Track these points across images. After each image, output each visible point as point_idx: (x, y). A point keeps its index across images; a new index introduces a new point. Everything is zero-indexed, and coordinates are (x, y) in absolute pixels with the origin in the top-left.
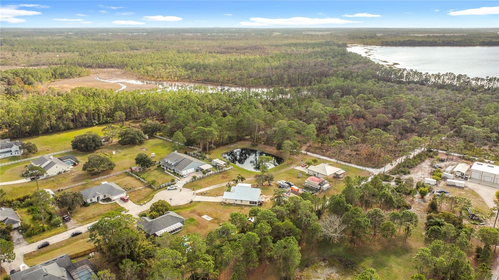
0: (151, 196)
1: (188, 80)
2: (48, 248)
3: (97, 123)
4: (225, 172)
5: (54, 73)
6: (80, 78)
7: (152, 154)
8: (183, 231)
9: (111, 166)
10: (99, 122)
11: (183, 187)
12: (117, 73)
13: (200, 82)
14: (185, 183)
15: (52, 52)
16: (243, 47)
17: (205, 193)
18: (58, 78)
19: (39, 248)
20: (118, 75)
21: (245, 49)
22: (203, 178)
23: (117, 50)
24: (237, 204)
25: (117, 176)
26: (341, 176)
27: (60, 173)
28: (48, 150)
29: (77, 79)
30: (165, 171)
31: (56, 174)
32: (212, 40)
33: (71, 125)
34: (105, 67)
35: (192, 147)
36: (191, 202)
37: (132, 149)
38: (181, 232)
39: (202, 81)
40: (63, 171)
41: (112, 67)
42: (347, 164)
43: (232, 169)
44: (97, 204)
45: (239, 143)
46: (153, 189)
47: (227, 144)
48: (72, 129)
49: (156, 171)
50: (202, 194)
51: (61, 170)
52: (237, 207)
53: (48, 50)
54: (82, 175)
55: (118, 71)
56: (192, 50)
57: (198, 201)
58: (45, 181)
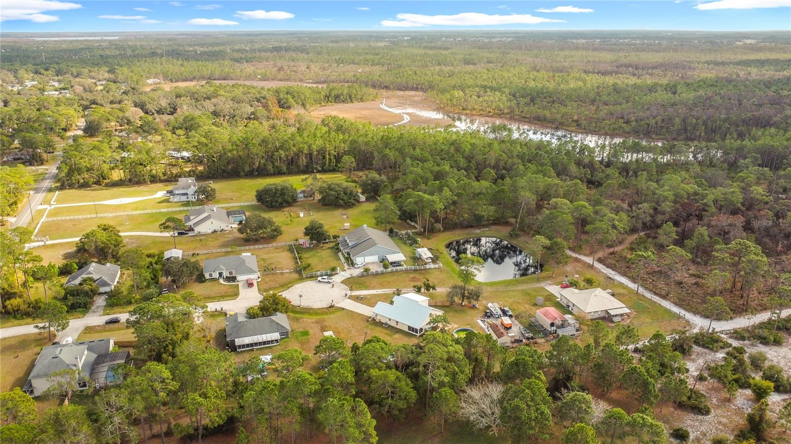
0: (289, 286)
1: (508, 116)
2: (116, 325)
3: (320, 169)
4: (423, 272)
5: (328, 94)
6: (361, 103)
7: (345, 224)
8: (279, 347)
9: (276, 233)
10: (322, 168)
11: (342, 282)
12: (416, 98)
13: (526, 120)
14: (349, 276)
15: (358, 64)
16: (650, 65)
17: (362, 298)
18: (331, 102)
19: (107, 323)
20: (415, 101)
21: (653, 68)
22: (382, 273)
23: (444, 64)
24: (389, 326)
25: (276, 248)
26: (616, 319)
27: (215, 231)
28: (232, 199)
29: (356, 104)
30: (340, 254)
31: (210, 231)
32: (608, 50)
33: (284, 168)
34: (406, 88)
35: (413, 224)
36: (331, 307)
37: (330, 213)
38: (274, 348)
39: (529, 118)
40: (220, 229)
41: (416, 89)
42: (656, 299)
43: (439, 268)
44: (217, 281)
45: (493, 227)
46: (301, 277)
47: (471, 227)
48: (284, 174)
49: (328, 251)
50: (358, 299)
51: (218, 228)
52: (385, 331)
53: (353, 63)
54: (239, 238)
55: (418, 96)
56: (557, 67)
57: (341, 308)
58: (192, 238)
